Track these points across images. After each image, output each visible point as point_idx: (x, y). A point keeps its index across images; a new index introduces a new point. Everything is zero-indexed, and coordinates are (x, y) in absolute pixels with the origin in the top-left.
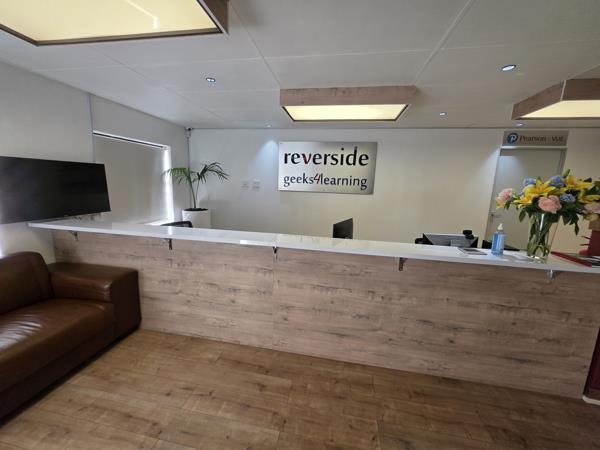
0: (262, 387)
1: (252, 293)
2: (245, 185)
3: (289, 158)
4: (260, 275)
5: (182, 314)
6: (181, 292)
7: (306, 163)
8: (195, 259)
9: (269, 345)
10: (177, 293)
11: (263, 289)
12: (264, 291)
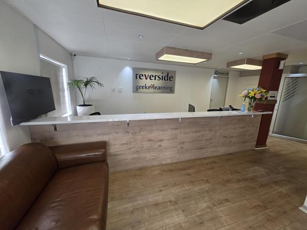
0: (189, 174)
1: (169, 140)
2: (114, 90)
3: (138, 76)
4: (173, 131)
5: (133, 159)
6: (133, 147)
7: (146, 79)
8: (141, 129)
9: (175, 161)
10: (131, 149)
11: (173, 137)
12: (174, 138)
